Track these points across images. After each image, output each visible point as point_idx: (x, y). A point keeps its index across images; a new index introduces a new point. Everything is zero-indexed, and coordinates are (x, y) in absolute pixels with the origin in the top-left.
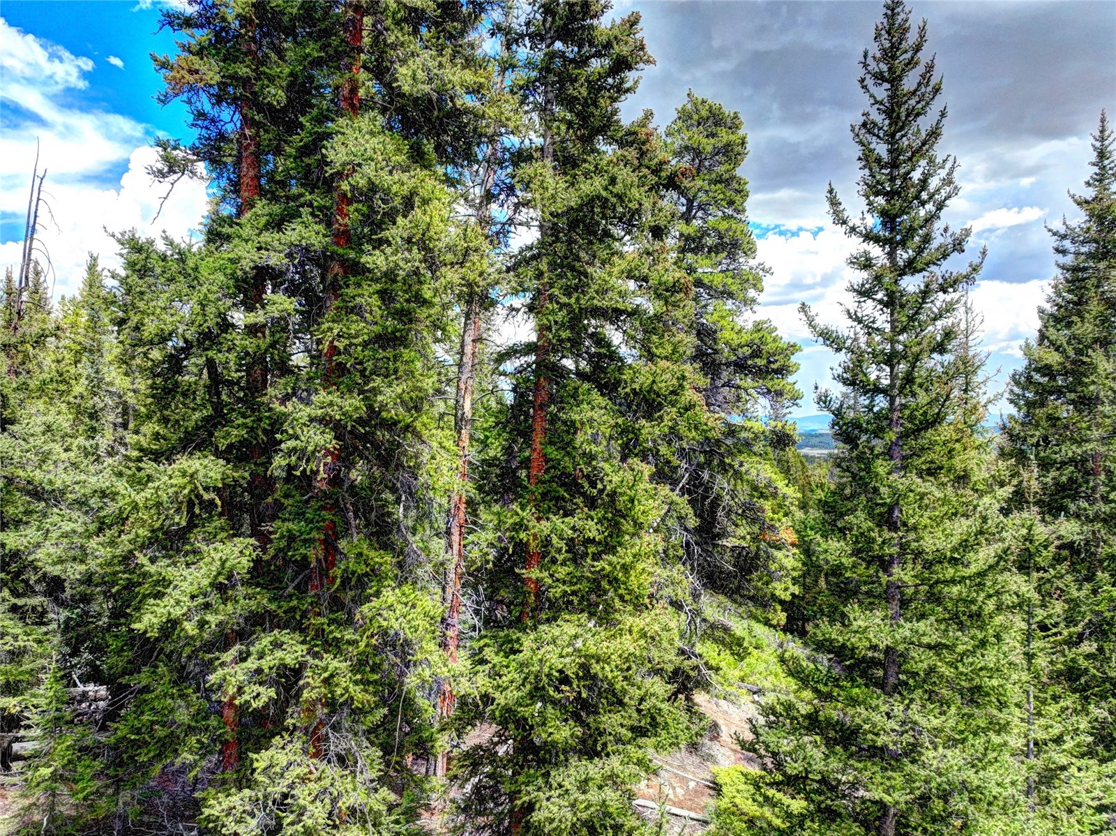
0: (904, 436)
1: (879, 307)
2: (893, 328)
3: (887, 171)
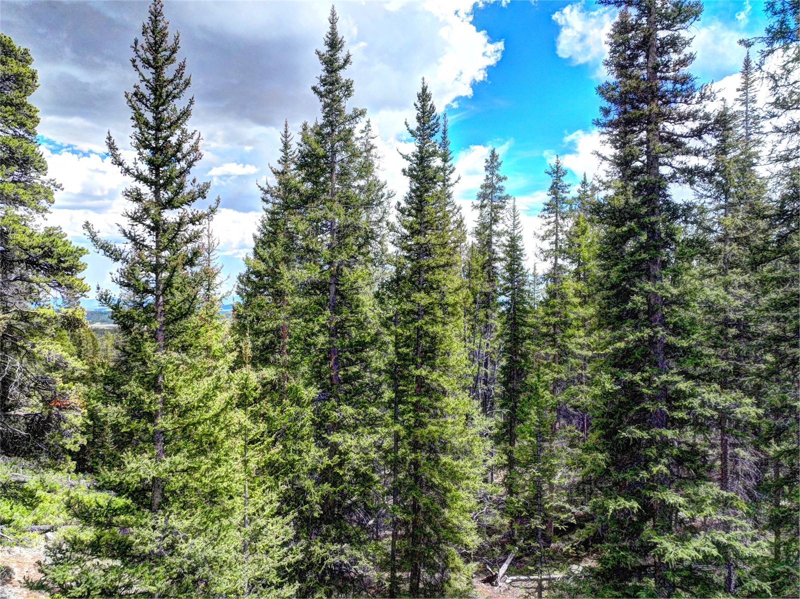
0: (167, 323)
1: (147, 230)
2: (158, 247)
3: (153, 132)
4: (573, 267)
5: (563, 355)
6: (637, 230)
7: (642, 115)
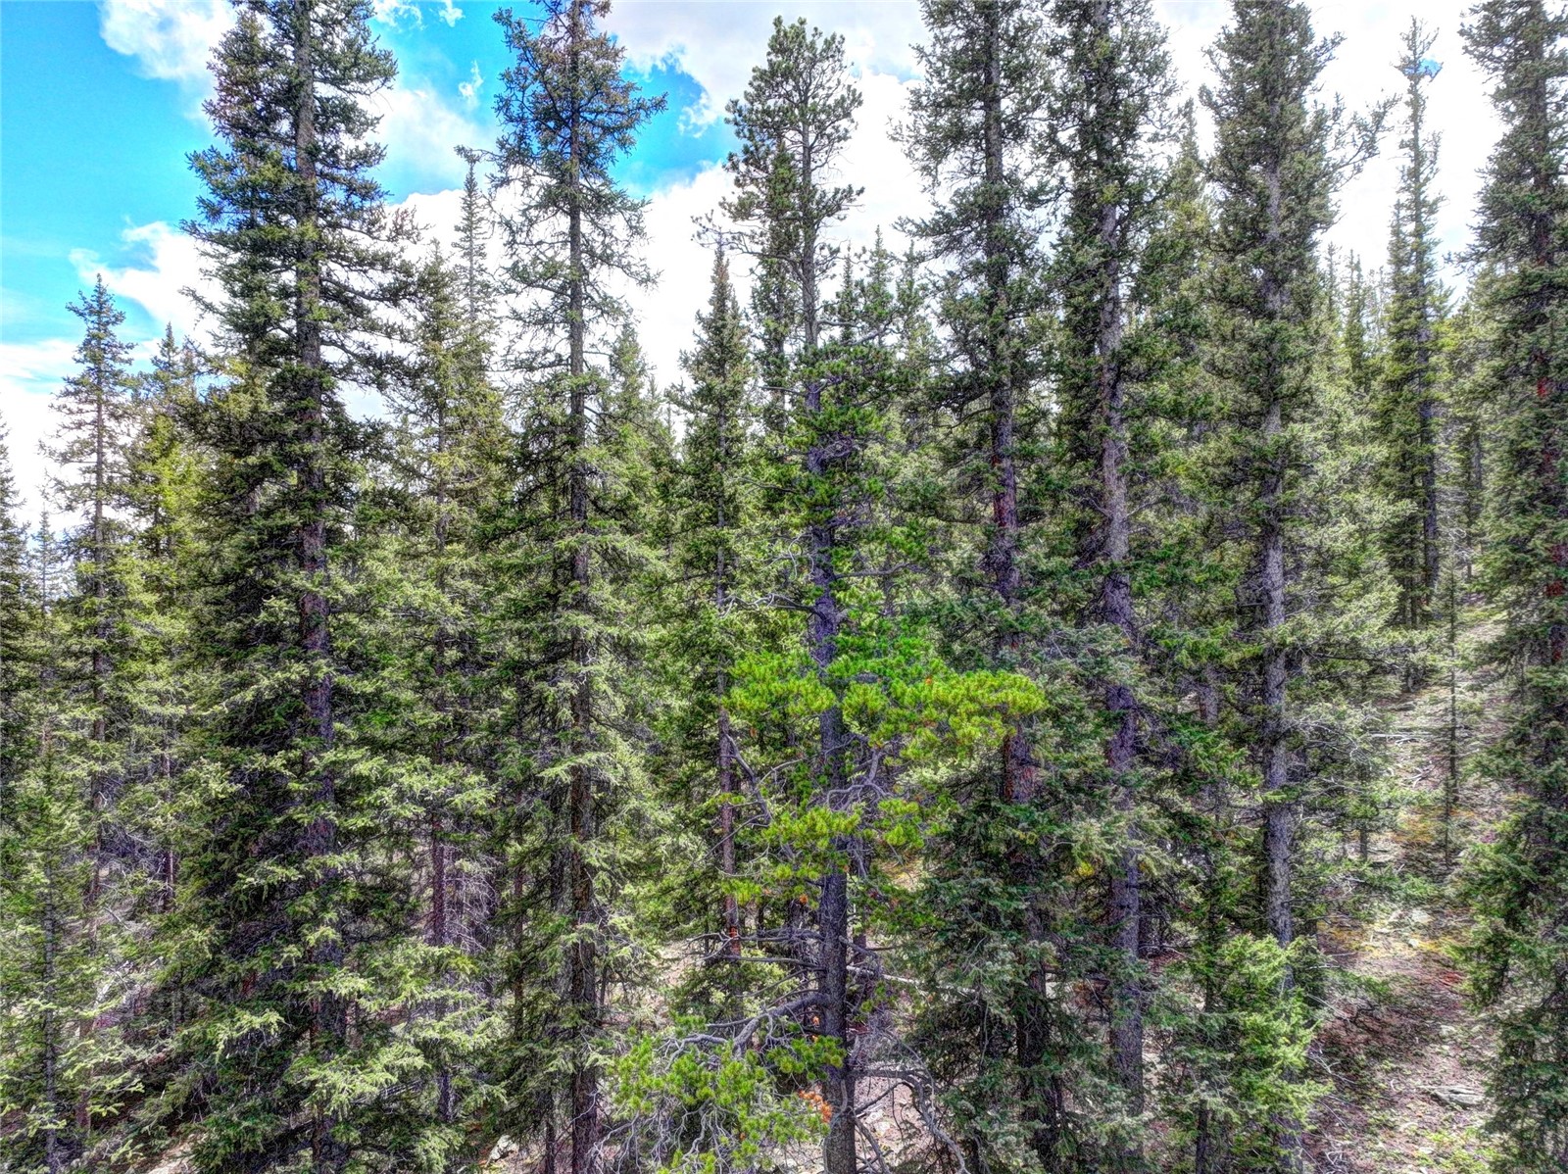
4: (145, 524)
5: (118, 719)
6: (277, 467)
7: (286, 238)
